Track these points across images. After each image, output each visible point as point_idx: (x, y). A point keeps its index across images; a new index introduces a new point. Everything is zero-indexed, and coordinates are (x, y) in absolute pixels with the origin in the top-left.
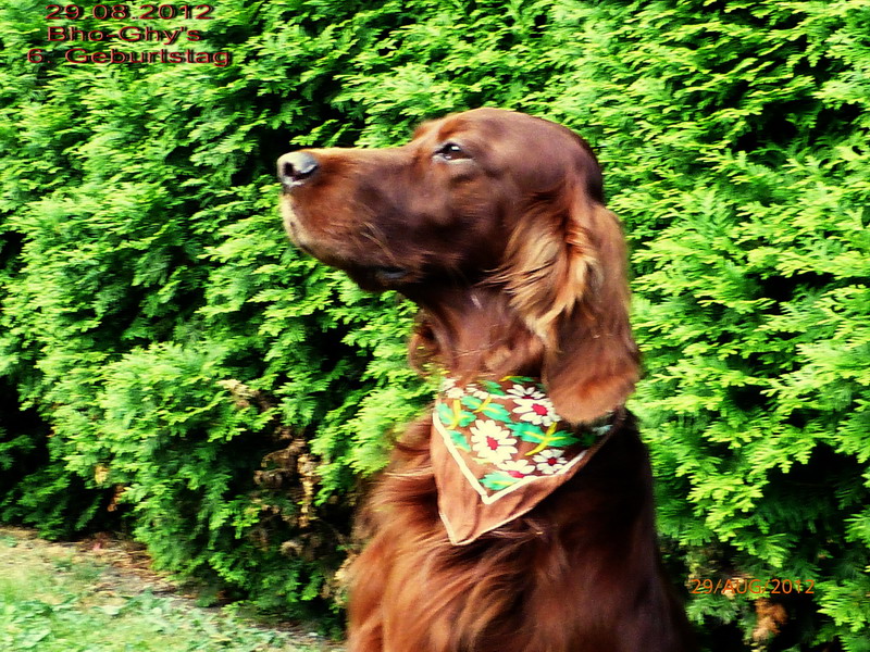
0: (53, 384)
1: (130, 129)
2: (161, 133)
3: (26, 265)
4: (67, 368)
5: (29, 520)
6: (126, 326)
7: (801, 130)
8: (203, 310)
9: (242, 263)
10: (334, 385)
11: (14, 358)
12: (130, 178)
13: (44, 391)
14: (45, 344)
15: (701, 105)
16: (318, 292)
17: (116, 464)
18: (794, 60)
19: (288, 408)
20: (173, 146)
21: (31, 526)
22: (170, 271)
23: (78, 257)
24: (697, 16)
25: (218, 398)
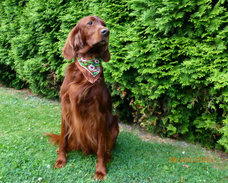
0: (16, 66)
1: (26, 26)
2: (31, 27)
3: (11, 48)
4: (18, 63)
5: (14, 87)
6: (27, 56)
7: (127, 20)
8: (38, 53)
9: (44, 45)
10: (58, 63)
11: (10, 62)
12: (27, 34)
13: (15, 67)
14: (15, 60)
15: (112, 17)
16: (55, 49)
17: (26, 77)
18: (126, 9)
19: (52, 67)
20: (33, 28)
21: (14, 88)
22: (33, 47)
23: (19, 46)
24: (111, 4)
25: (41, 66)
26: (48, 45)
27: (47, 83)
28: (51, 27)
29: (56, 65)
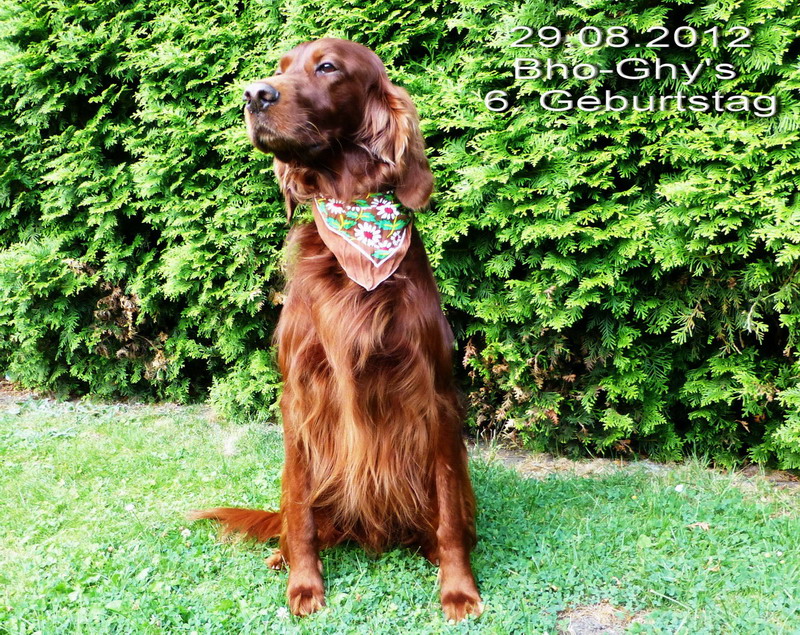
8: (43, 218)
16: (121, 194)
26: (86, 179)
27: (96, 335)
28: (91, 101)
29: (126, 259)
